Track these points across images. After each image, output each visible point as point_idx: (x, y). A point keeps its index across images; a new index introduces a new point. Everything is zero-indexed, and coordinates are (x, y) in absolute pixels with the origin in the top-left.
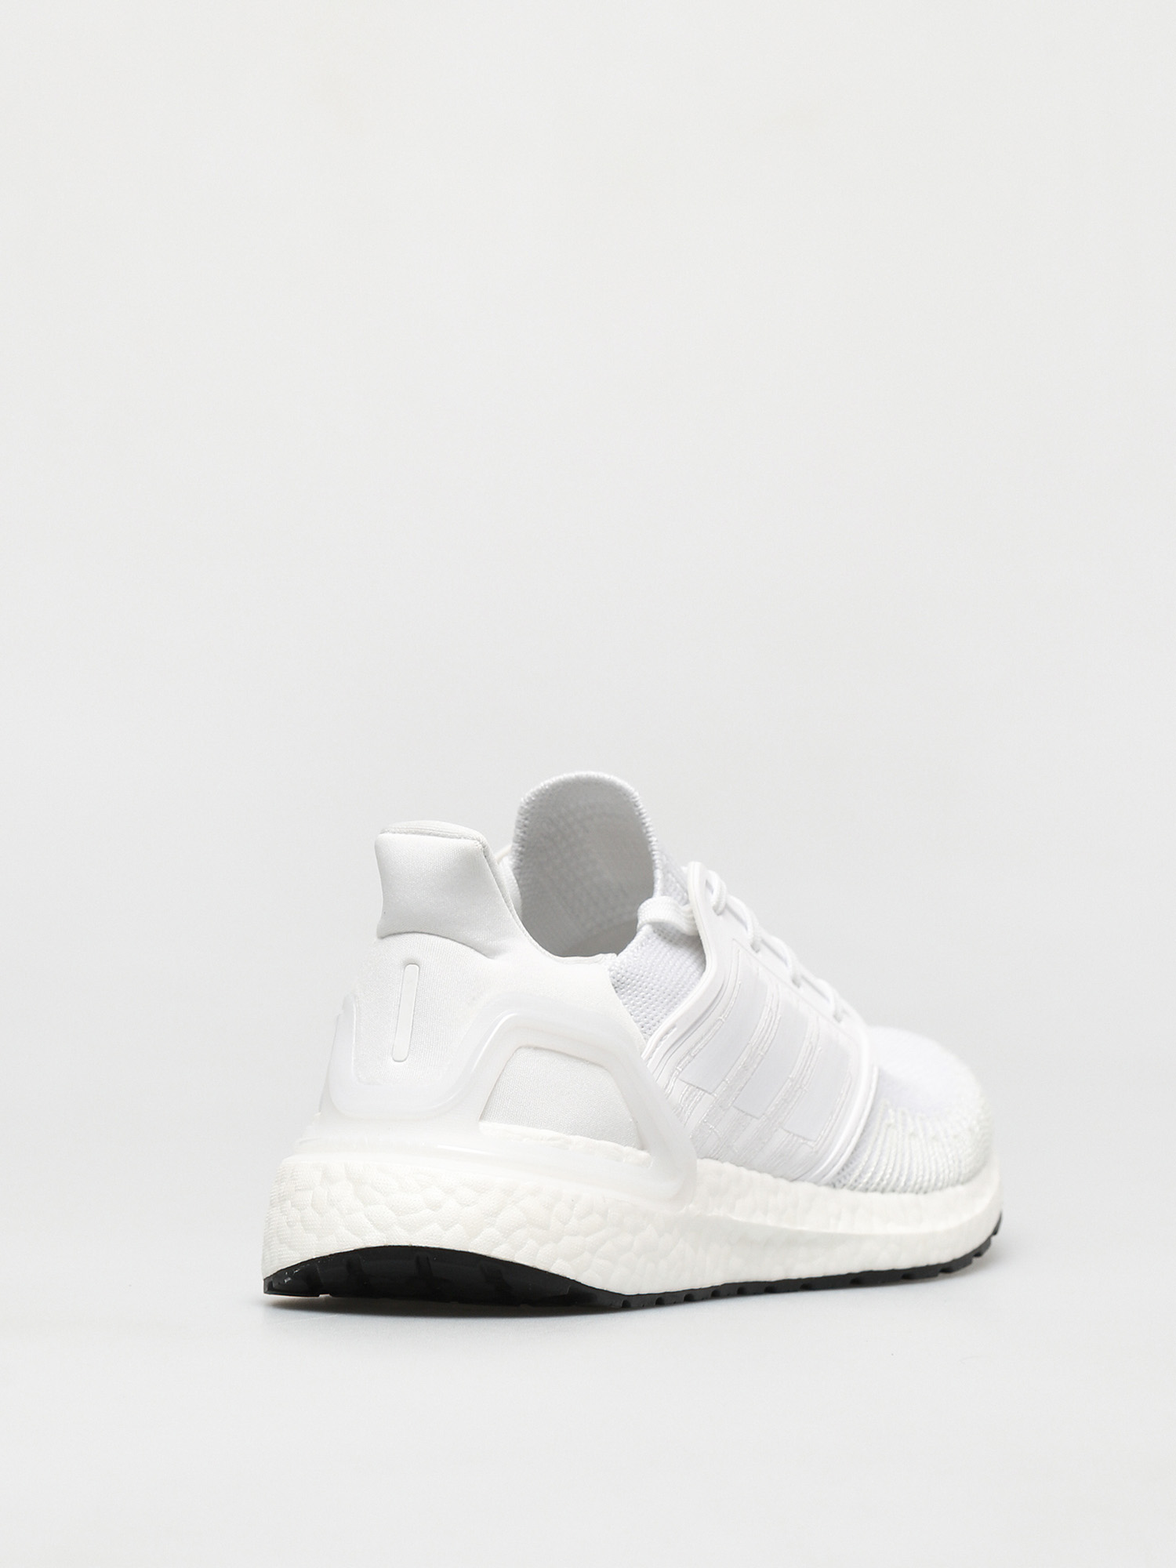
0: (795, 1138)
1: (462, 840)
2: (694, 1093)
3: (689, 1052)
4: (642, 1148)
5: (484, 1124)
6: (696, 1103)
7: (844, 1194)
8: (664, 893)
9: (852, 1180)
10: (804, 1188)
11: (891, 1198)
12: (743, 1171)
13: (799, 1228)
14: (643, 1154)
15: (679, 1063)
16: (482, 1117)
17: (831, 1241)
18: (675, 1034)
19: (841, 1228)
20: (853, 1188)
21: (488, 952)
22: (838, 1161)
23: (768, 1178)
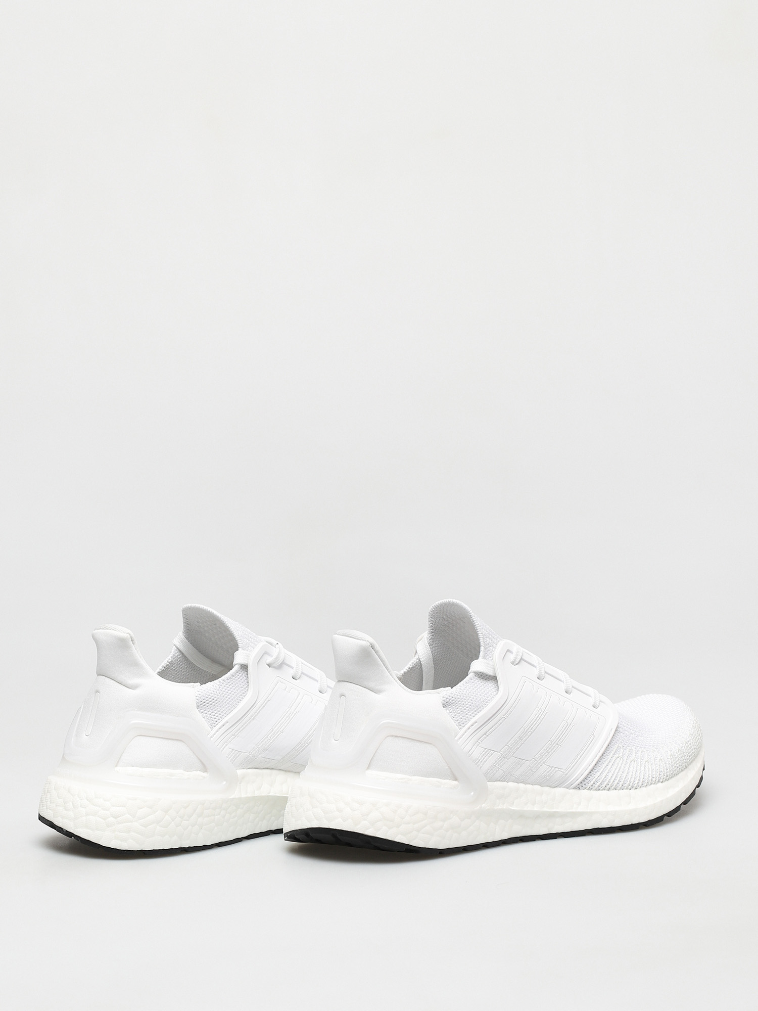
0: (553, 768)
1: (362, 641)
2: (488, 752)
3: (485, 734)
4: (456, 780)
5: (369, 772)
6: (489, 757)
7: (584, 792)
8: (484, 658)
9: (590, 785)
10: (560, 791)
11: (613, 793)
12: (521, 785)
13: (555, 810)
14: (455, 783)
15: (479, 739)
16: (368, 768)
17: (574, 815)
18: (476, 726)
19: (580, 809)
20: (590, 789)
21: (377, 692)
22: (579, 778)
23: (537, 787)
